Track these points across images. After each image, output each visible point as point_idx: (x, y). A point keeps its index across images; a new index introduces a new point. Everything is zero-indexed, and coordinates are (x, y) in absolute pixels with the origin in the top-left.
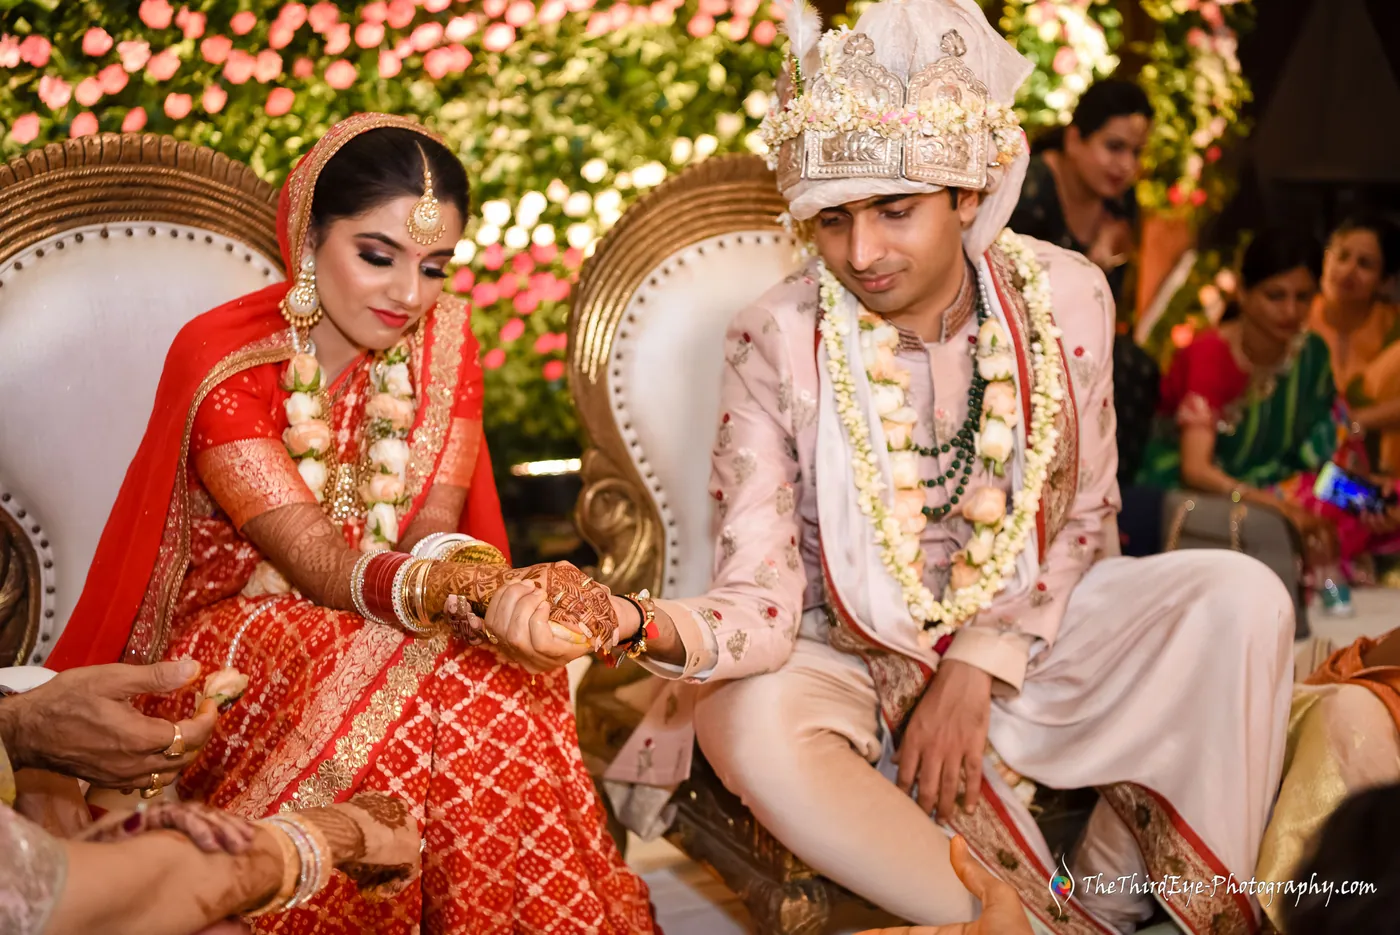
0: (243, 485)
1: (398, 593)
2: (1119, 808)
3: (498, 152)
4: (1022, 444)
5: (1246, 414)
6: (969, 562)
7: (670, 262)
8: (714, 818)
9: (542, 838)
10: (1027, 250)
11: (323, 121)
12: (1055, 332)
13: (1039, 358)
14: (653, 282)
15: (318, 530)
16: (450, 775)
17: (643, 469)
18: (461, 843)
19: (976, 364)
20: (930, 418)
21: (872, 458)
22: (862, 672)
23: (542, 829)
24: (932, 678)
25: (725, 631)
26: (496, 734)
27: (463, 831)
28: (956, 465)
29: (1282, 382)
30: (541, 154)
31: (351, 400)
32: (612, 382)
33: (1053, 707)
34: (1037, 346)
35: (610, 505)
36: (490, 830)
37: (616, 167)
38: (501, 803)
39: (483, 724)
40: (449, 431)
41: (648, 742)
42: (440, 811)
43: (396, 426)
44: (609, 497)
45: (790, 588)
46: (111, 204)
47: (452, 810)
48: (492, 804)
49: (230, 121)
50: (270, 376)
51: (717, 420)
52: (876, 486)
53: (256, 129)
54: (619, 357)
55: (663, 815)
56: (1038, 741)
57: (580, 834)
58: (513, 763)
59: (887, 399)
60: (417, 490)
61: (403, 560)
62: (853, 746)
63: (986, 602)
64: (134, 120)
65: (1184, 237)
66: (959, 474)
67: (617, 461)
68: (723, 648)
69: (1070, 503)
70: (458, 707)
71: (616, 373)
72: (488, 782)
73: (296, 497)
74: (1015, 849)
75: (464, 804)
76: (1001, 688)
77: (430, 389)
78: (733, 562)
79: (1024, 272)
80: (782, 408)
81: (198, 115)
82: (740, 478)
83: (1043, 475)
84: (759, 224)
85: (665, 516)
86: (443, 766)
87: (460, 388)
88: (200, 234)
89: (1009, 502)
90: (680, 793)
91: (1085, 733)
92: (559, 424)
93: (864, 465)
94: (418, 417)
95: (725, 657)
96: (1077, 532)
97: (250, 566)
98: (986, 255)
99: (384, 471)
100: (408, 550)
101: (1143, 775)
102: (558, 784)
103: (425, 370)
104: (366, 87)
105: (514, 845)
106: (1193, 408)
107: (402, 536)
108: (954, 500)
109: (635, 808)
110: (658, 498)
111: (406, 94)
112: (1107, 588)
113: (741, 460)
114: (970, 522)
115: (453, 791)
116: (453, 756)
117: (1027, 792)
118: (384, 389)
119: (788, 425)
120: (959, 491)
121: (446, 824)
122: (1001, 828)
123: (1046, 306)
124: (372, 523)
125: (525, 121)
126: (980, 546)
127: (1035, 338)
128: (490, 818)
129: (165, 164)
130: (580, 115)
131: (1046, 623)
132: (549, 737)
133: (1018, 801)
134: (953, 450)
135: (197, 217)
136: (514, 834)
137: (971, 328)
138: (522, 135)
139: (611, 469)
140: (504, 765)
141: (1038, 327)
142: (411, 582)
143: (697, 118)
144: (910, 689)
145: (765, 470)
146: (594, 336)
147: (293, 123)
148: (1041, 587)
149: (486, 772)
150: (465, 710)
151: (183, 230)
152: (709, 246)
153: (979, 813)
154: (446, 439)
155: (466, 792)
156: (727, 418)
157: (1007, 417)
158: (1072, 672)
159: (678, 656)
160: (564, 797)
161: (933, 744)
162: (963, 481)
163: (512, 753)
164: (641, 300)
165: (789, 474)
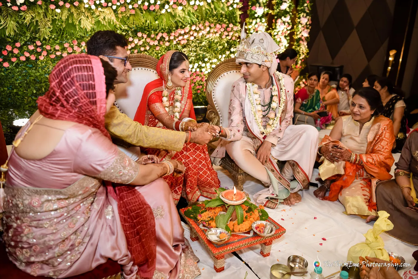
0: (156, 110)
1: (180, 127)
2: (290, 164)
3: (191, 56)
4: (278, 106)
5: (308, 101)
6: (269, 125)
7: (222, 75)
8: (228, 163)
9: (202, 165)
10: (280, 75)
11: (164, 51)
12: (285, 88)
13: (282, 92)
14: (220, 78)
15: (168, 117)
16: (189, 155)
17: (217, 108)
18: (190, 165)
19: (272, 93)
20: (264, 101)
21: (254, 106)
22: (252, 141)
23: (202, 164)
24: (262, 143)
25: (232, 133)
26: (195, 149)
27: (191, 164)
28: (267, 109)
29: (313, 96)
30: (198, 57)
31: (172, 96)
32: (213, 94)
33: (281, 148)
34: (281, 90)
35: (212, 114)
36: (194, 164)
37: (210, 59)
38: (196, 160)
39: (194, 148)
40: (187, 101)
41: (218, 151)
42: (187, 161)
43: (179, 100)
44: (211, 112)
45: (242, 127)
46: (136, 65)
47: (189, 160)
48: (195, 160)
49: (150, 51)
50: (160, 92)
51: (229, 101)
52: (254, 110)
53: (154, 53)
54: (214, 90)
55: (220, 162)
56: (278, 153)
57: (208, 165)
58: (198, 154)
59: (256, 96)
60: (182, 110)
61: (180, 122)
62: (251, 152)
63: (271, 131)
64: (136, 51)
65: (298, 73)
66: (268, 110)
67: (213, 107)
68: (232, 135)
69: (285, 115)
70: (190, 145)
71: (213, 93)
72: (194, 156)
73: (164, 112)
74: (274, 169)
75: (191, 160)
76: (273, 145)
77: (184, 94)
78: (233, 123)
79: (280, 78)
80: (240, 98)
81: (145, 50)
82: (233, 110)
83: (281, 111)
84: (236, 69)
85: (220, 116)
86: (188, 154)
87: (188, 94)
88: (149, 69)
89: (276, 115)
90: (222, 159)
91: (286, 153)
92: (200, 100)
93: (253, 107)
94: (182, 99)
95: (232, 137)
96: (287, 120)
97: (158, 122)
98: (273, 75)
99: (177, 107)
100: (181, 120)
101: (294, 159)
102: (205, 157)
103: (183, 91)
104: (171, 46)
105: (198, 166)
106: (299, 100)
107: (180, 117)
108: (267, 114)
109: (215, 161)
110: (219, 113)
111: (177, 47)
112: (291, 130)
113: (233, 107)
114: (269, 118)
115: (189, 158)
116: (189, 152)
117: (276, 161)
118: (177, 94)
119: (241, 101)
120: (268, 113)
121: (188, 163)
122: (272, 166)
123: (283, 84)
124: (175, 116)
125: (196, 51)
126: (271, 122)
127: (281, 89)
128: (194, 162)
129: (144, 58)
130: (204, 51)
131: (280, 135)
132: (203, 150)
133: (275, 162)
134: (267, 106)
135: (149, 67)
136: (198, 164)
137: (271, 87)
138: (195, 54)
139: (212, 108)
140: (197, 154)
141: (282, 87)
142: (182, 125)
143: (223, 52)
144: (259, 144)
145: (238, 109)
146: (210, 87)
147: (160, 52)
148: (280, 129)
149: (194, 155)
150: (191, 145)
151: (146, 69)
152: (229, 72)
153: (269, 164)
154: (187, 102)
155: (191, 158)
156: (231, 100)
157: (276, 102)
158: (284, 143)
159: (225, 136)
160: (205, 159)
161: (262, 154)
162: (269, 112)
163: (198, 152)
164: (218, 81)
165: (241, 109)
